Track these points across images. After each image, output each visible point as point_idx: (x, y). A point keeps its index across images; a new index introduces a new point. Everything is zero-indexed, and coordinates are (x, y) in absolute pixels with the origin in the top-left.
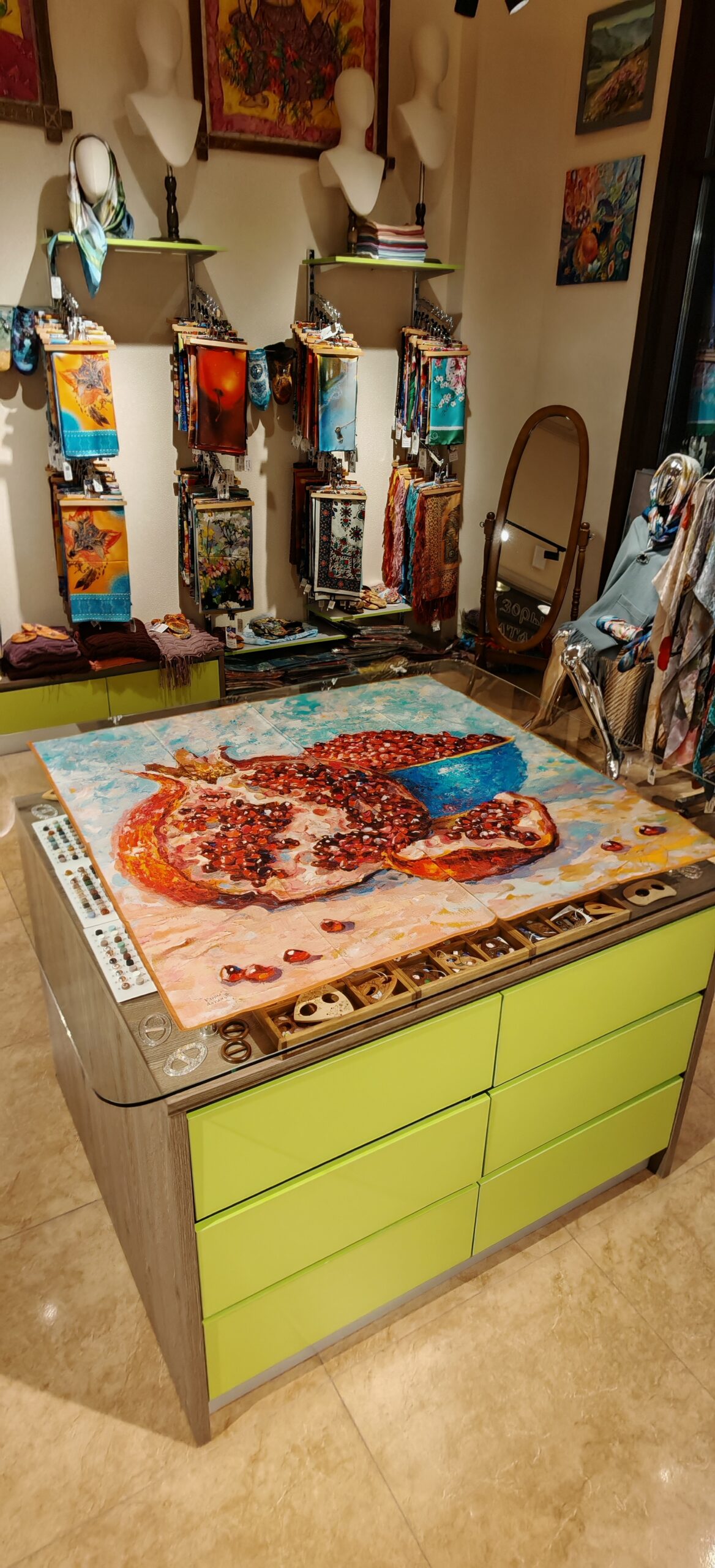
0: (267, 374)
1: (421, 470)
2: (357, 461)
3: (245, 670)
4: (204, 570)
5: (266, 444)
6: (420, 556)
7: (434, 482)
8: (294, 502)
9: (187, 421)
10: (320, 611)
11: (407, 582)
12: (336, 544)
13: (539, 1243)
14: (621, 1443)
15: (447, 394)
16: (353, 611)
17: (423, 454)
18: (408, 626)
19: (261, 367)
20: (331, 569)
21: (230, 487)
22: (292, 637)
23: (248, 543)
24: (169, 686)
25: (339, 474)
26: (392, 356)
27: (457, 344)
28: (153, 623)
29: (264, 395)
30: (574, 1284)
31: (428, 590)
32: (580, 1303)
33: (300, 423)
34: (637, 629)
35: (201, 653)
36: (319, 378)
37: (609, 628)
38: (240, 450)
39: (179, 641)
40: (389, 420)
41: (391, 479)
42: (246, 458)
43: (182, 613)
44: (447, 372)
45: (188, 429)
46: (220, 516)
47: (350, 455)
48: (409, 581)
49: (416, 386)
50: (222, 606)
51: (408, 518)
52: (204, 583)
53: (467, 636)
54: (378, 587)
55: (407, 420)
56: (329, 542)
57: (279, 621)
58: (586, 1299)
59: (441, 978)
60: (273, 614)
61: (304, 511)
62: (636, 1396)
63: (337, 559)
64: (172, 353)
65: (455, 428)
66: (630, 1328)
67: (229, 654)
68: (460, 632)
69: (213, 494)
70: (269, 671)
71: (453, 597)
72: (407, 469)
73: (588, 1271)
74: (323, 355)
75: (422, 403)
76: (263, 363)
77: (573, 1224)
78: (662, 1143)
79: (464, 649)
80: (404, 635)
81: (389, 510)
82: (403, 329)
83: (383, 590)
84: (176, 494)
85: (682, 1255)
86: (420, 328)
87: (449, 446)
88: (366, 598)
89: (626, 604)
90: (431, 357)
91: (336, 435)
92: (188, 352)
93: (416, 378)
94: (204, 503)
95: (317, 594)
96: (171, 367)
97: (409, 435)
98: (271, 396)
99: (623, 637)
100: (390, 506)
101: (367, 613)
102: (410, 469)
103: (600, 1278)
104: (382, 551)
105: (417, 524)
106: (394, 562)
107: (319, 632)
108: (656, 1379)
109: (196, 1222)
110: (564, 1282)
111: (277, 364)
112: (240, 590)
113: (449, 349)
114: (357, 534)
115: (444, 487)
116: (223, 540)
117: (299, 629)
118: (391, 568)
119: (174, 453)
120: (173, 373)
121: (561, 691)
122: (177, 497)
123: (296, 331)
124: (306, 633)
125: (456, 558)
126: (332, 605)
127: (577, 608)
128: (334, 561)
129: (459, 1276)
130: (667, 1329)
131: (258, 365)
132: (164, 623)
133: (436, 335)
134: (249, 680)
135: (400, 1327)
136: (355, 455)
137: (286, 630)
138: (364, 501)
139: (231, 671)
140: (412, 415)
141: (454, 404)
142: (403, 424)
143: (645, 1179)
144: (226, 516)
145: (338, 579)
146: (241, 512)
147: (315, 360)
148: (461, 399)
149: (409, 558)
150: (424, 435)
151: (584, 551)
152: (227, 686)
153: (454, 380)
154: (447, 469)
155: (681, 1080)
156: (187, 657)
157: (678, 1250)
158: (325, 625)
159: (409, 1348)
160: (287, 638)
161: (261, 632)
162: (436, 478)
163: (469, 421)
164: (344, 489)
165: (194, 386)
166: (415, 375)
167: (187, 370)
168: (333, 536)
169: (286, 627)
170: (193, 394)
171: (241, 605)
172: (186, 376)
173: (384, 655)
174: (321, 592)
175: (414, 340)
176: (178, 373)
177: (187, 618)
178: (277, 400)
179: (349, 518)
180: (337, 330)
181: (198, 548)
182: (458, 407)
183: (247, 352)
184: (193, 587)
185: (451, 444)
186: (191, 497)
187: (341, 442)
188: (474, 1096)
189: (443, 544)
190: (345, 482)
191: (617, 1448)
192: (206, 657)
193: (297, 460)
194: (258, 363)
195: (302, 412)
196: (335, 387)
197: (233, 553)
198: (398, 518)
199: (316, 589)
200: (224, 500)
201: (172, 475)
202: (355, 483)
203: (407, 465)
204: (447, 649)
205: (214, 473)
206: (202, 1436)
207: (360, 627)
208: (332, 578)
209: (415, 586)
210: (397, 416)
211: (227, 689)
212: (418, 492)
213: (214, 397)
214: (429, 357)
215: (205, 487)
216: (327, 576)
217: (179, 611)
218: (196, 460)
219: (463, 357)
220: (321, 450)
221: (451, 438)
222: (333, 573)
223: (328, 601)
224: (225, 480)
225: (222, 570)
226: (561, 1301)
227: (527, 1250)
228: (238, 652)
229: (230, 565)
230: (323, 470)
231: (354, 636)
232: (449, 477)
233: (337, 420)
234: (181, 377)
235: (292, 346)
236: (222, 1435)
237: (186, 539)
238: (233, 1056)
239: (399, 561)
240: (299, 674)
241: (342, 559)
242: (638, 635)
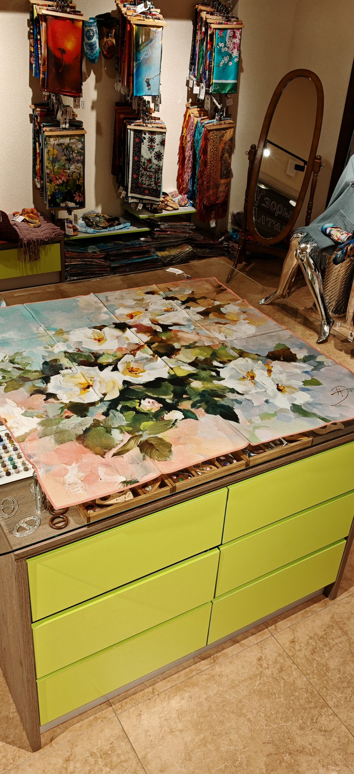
0: (97, 36)
1: (206, 111)
2: (160, 103)
3: (79, 251)
4: (51, 179)
5: (96, 88)
6: (203, 173)
7: (215, 120)
8: (115, 130)
9: (40, 70)
10: (132, 210)
11: (193, 191)
12: (144, 163)
13: (251, 638)
14: (290, 754)
15: (226, 56)
16: (156, 211)
17: (208, 99)
18: (193, 223)
19: (93, 31)
20: (140, 180)
21: (69, 119)
22: (112, 228)
23: (82, 160)
24: (25, 261)
25: (148, 112)
26: (188, 26)
27: (235, 19)
28: (14, 215)
29: (95, 52)
30: (270, 663)
31: (208, 198)
32: (273, 674)
33: (120, 74)
34: (348, 234)
35: (48, 238)
36: (135, 42)
37: (329, 233)
38: (77, 93)
39: (33, 229)
40: (185, 73)
41: (185, 116)
42: (81, 99)
43: (35, 207)
44: (227, 40)
45: (40, 76)
46: (62, 141)
47: (156, 99)
48: (195, 190)
49: (204, 49)
50: (63, 205)
51: (196, 145)
52: (50, 188)
53: (234, 231)
54: (174, 194)
55: (198, 74)
56: (139, 161)
57: (103, 216)
58: (277, 672)
59: (189, 478)
60: (99, 210)
61: (122, 138)
62: (301, 728)
63: (145, 173)
64: (29, 18)
65: (231, 81)
66: (302, 689)
67: (68, 239)
68: (230, 227)
69: (57, 124)
70: (95, 252)
71: (225, 203)
72: (196, 109)
73: (280, 655)
74: (136, 25)
75: (208, 62)
76: (95, 29)
77: (273, 627)
78: (332, 579)
79: (231, 240)
80: (190, 229)
81: (182, 138)
82: (197, 6)
83: (177, 196)
84: (31, 122)
85: (339, 647)
86: (209, 6)
87: (226, 94)
88: (165, 201)
89: (342, 216)
90: (216, 29)
91: (146, 84)
92: (40, 20)
93: (205, 43)
94: (51, 131)
95: (130, 198)
96: (28, 29)
97: (198, 85)
98: (100, 52)
99: (338, 239)
100: (184, 136)
101: (165, 213)
102: (199, 109)
103: (286, 659)
104: (177, 167)
105: (202, 150)
106: (185, 177)
107: (131, 225)
108: (315, 718)
109: (32, 623)
110: (264, 661)
111: (105, 30)
112: (76, 194)
113: (228, 23)
114: (159, 156)
115: (222, 124)
116: (64, 158)
117: (117, 222)
118: (183, 181)
119: (29, 93)
120: (29, 33)
121: (295, 274)
122: (32, 124)
123: (119, 5)
124: (122, 226)
125: (228, 174)
126: (140, 207)
127: (310, 216)
128: (142, 175)
129: (199, 656)
130: (325, 690)
131: (91, 30)
132: (21, 215)
133: (220, 11)
134: (82, 258)
135: (160, 686)
136: (159, 99)
137: (108, 223)
138: (165, 133)
139: (69, 251)
140: (201, 70)
141: (231, 64)
142: (195, 76)
143: (321, 600)
144: (67, 141)
145: (145, 188)
146: (77, 138)
147: (132, 28)
148: (236, 60)
149: (195, 174)
150: (208, 86)
151: (317, 176)
152: (66, 262)
153: (231, 46)
154: (225, 111)
155: (346, 541)
156: (37, 240)
157: (337, 644)
158: (136, 221)
159: (165, 698)
160: (109, 229)
161: (90, 224)
162: (216, 117)
163: (242, 75)
164: (151, 123)
165: (44, 46)
166: (204, 41)
167: (39, 33)
168: (142, 157)
169: (108, 220)
170: (44, 51)
171: (76, 204)
172: (39, 37)
173: (176, 244)
174: (132, 197)
175: (204, 15)
176: (33, 34)
177: (38, 211)
178: (105, 56)
179: (154, 145)
180: (148, 6)
181: (46, 163)
182: (234, 66)
183: (83, 21)
184: (43, 191)
185: (228, 93)
186: (42, 126)
187: (149, 89)
188: (210, 549)
189: (220, 164)
190: (152, 118)
191: (287, 757)
192: (52, 241)
193: (118, 100)
194: (91, 28)
195: (122, 65)
196: (146, 49)
197: (71, 168)
198: (189, 145)
199: (130, 195)
200: (65, 129)
201: (28, 109)
202: (159, 119)
203: (196, 106)
204: (220, 240)
205: (58, 110)
206: (36, 746)
207: (159, 223)
208: (141, 187)
209: (199, 194)
210: (191, 70)
211: (66, 264)
212: (203, 127)
213: (58, 54)
214: (214, 29)
215: (52, 118)
216: (138, 185)
217: (32, 206)
218: (46, 99)
219: (238, 29)
220: (135, 94)
221: (228, 89)
222: (142, 184)
223: (138, 203)
224: (66, 114)
225: (63, 179)
226: (261, 672)
227: (243, 642)
228: (74, 238)
229: (69, 176)
230: (136, 108)
231: (155, 229)
232: (226, 117)
233: (148, 73)
234: (35, 37)
235: (115, 16)
236: (48, 746)
237: (38, 155)
238: (56, 525)
239: (188, 176)
240: (116, 255)
241: (148, 174)
242: (348, 239)
